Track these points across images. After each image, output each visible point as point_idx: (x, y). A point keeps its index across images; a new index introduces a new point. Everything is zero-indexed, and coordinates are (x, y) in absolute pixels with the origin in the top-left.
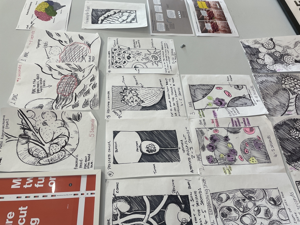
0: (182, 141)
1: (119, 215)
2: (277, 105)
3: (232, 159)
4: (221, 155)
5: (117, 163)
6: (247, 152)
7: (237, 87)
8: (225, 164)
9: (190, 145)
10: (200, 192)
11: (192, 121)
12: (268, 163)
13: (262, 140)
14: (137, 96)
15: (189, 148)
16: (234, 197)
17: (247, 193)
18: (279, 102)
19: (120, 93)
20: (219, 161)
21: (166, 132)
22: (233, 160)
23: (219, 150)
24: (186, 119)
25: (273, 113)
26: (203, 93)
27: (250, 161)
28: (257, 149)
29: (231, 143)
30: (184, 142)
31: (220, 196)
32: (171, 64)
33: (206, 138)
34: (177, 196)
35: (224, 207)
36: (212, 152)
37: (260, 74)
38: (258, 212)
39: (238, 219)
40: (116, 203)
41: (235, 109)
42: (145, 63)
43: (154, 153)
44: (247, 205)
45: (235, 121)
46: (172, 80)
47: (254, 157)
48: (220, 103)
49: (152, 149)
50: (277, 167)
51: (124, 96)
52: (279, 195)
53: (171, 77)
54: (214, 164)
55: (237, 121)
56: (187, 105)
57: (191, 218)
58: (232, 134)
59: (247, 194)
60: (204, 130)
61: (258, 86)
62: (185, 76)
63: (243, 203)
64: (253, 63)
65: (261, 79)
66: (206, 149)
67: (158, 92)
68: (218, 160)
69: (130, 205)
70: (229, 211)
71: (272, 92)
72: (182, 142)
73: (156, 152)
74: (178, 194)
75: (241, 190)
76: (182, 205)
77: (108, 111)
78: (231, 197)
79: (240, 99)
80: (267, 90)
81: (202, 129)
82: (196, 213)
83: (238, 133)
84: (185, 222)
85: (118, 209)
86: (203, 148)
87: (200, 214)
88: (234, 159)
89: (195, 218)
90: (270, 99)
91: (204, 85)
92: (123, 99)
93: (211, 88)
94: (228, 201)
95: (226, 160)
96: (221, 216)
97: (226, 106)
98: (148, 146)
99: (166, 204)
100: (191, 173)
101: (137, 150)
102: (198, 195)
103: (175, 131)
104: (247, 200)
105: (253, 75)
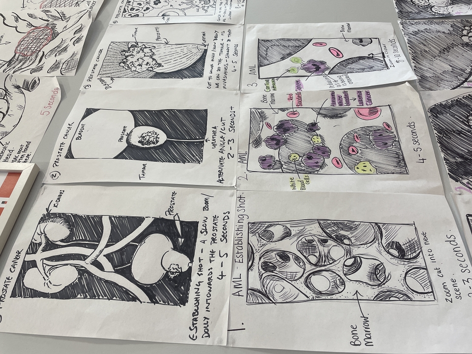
0: (215, 128)
1: (43, 245)
2: (444, 72)
3: (317, 163)
4: (293, 155)
5: (72, 157)
6: (353, 151)
7: (358, 41)
8: (297, 171)
9: (228, 136)
10: (226, 218)
11: (248, 97)
12: (400, 173)
13: (394, 130)
14: (151, 57)
15: (226, 141)
16: (300, 234)
17: (335, 228)
18: (451, 66)
19: (122, 52)
20: (284, 166)
21: (188, 112)
22: (317, 166)
23: (290, 146)
24: (237, 94)
25: (432, 85)
26: (284, 53)
27: (358, 168)
28: (379, 146)
29: (320, 136)
30: (218, 130)
31: (270, 229)
32: (233, 9)
33: (269, 126)
34: (173, 222)
35: (272, 251)
36: (275, 149)
37: (415, 21)
38: (354, 269)
39: (301, 277)
40: (46, 224)
41: (344, 77)
42: (183, 10)
43: (152, 145)
44: (329, 252)
45: (340, 97)
46: (227, 33)
47: (369, 161)
48: (316, 67)
49: (152, 139)
50: (421, 184)
51: (127, 57)
52: (416, 239)
53: (226, 29)
54: (272, 170)
55: (343, 95)
56: (246, 70)
57: (190, 265)
58: (328, 120)
59: (333, 230)
60: (268, 113)
61: (406, 39)
62: (254, 27)
63: (321, 248)
64: (402, 4)
65: (414, 28)
66: (263, 144)
67: (195, 51)
68: (283, 163)
69: (72, 231)
70: (283, 260)
71: (437, 49)
72: (215, 130)
73: (157, 145)
74: (176, 218)
75: (322, 222)
76: (180, 239)
77: (91, 78)
78: (293, 234)
79: (361, 61)
80: (425, 45)
81: (263, 110)
82: (206, 256)
83: (341, 117)
84: (176, 272)
85: (45, 234)
86: (257, 143)
87: (212, 259)
88: (320, 164)
89: (201, 266)
90: (429, 61)
91: (289, 40)
92: (125, 60)
93: (302, 44)
94: (286, 240)
95: (302, 165)
96: (260, 268)
97: (327, 72)
98: (144, 135)
99: (145, 233)
100: (219, 184)
101: (121, 139)
102: (220, 223)
103: (206, 111)
104: (330, 242)
105: (399, 22)
